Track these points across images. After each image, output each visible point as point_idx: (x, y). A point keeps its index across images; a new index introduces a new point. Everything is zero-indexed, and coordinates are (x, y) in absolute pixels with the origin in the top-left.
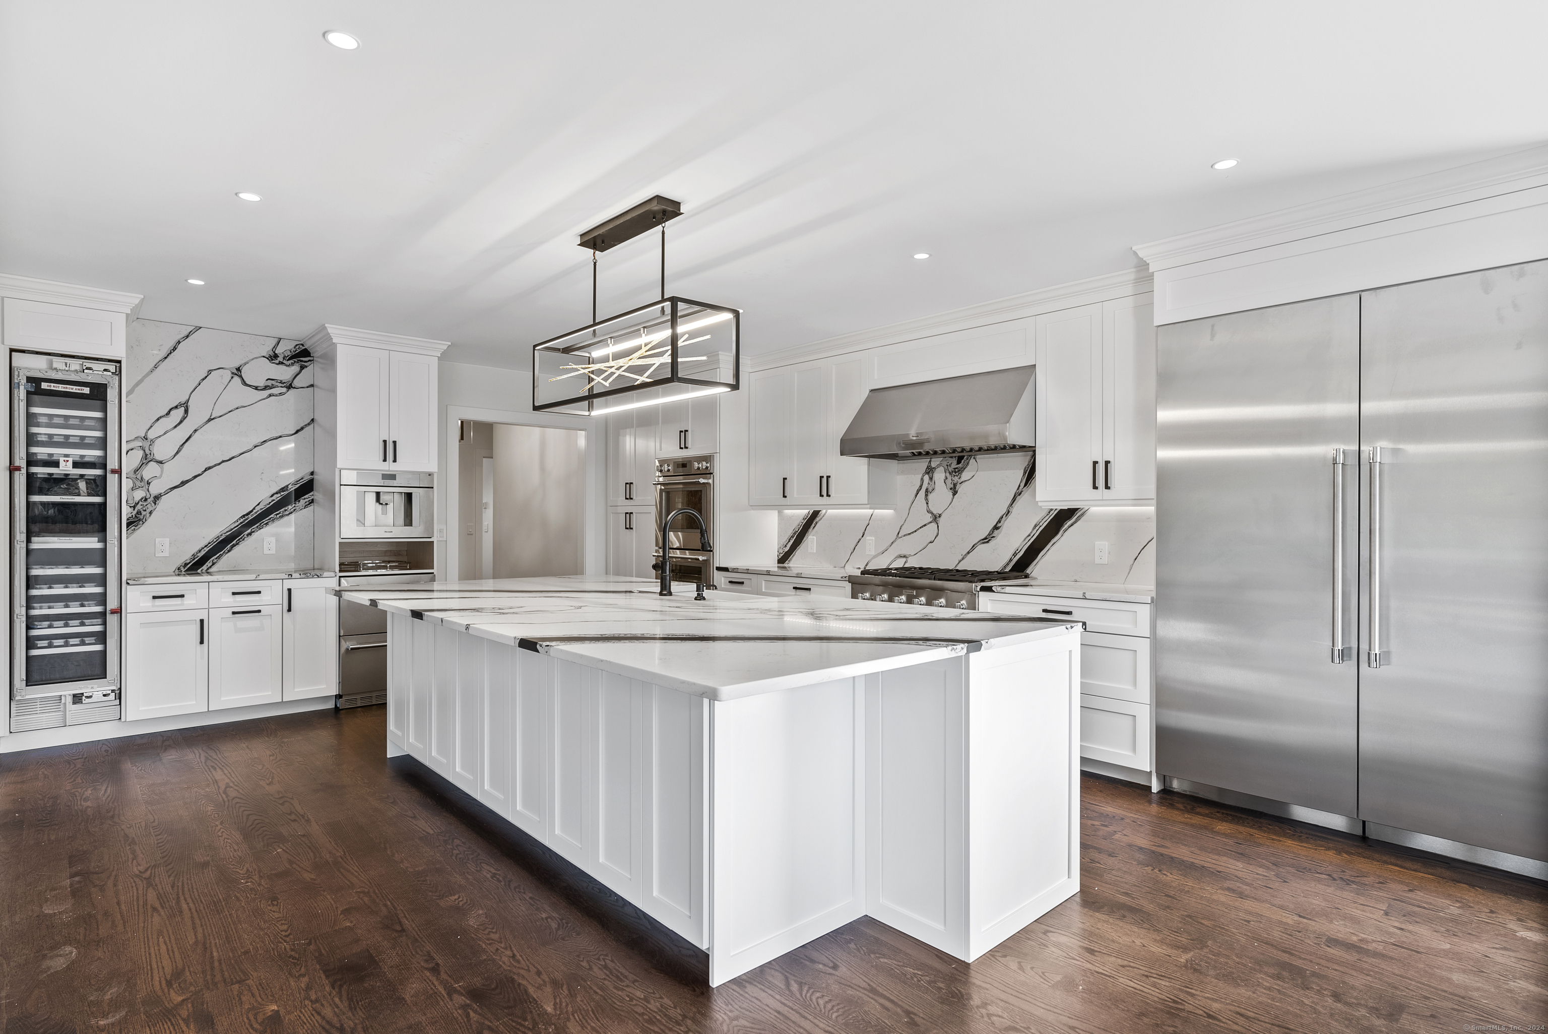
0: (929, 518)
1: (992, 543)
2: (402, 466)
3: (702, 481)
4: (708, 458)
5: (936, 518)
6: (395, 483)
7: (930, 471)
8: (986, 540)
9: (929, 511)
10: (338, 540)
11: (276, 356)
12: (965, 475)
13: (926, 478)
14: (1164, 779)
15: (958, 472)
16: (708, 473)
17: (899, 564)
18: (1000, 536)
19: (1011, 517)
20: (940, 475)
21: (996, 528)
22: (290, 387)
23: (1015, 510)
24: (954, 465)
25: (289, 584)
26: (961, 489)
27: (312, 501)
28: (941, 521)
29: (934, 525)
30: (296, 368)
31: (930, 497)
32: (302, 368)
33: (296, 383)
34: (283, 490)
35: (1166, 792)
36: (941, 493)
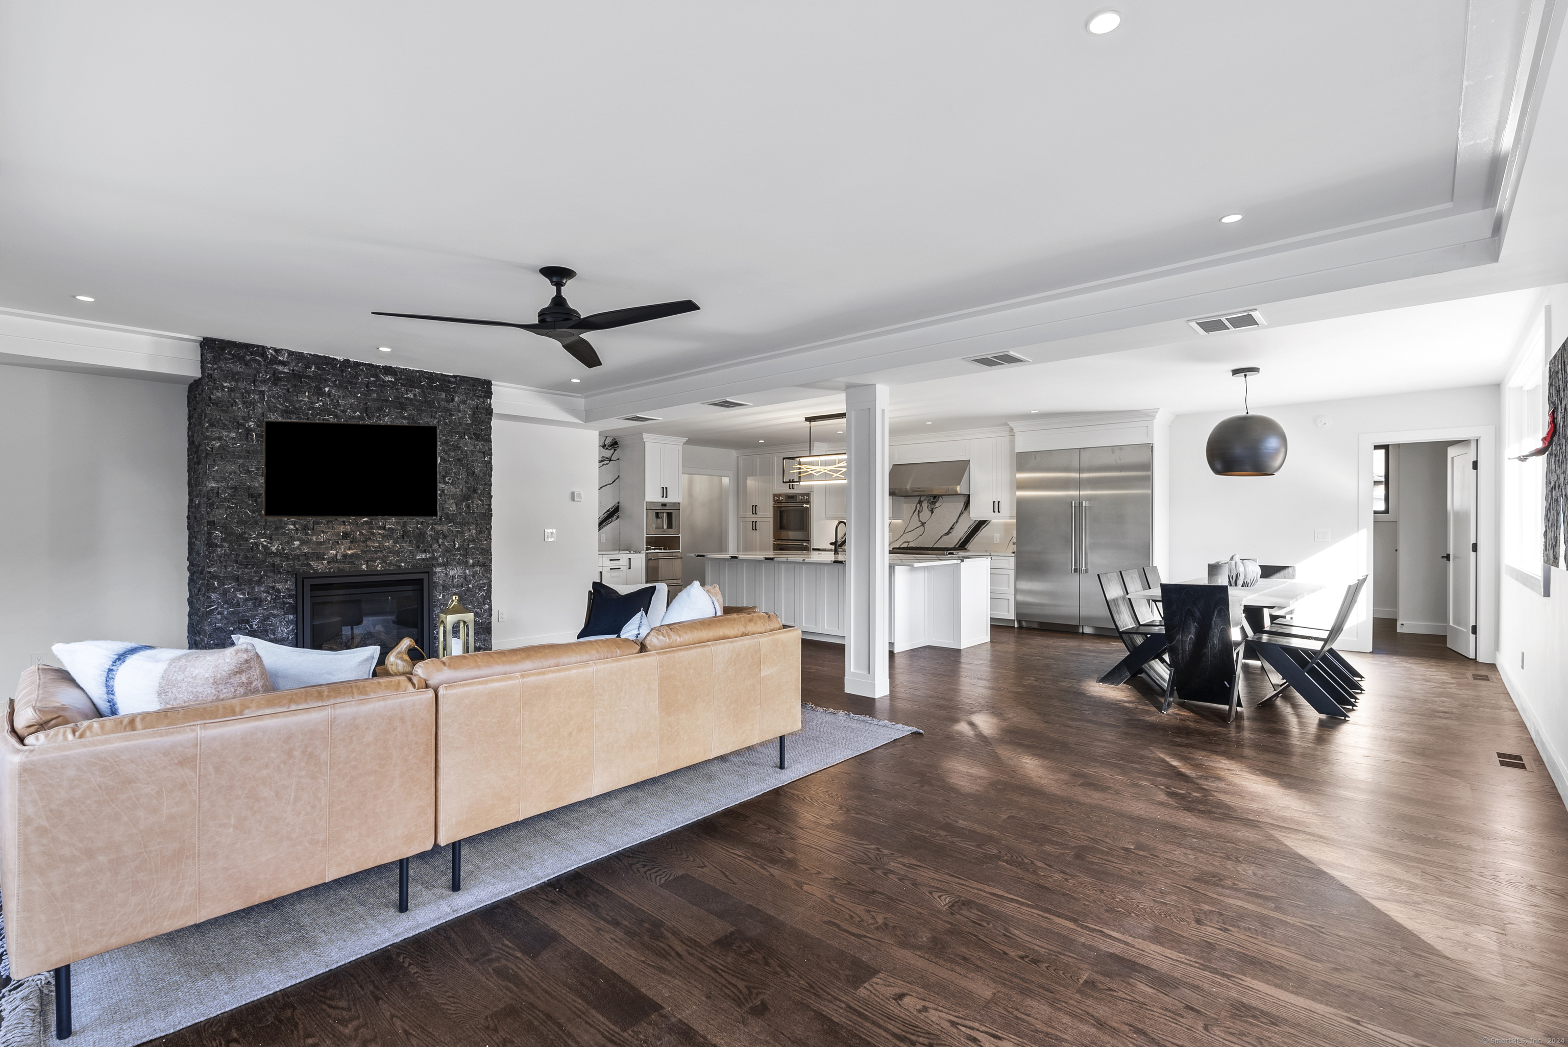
0: (920, 524)
1: (950, 535)
2: (670, 499)
3: (805, 505)
4: (808, 495)
5: (923, 524)
6: (666, 508)
7: (920, 502)
8: (947, 534)
9: (920, 521)
10: (645, 535)
11: (605, 445)
12: (937, 505)
13: (918, 505)
14: (1019, 622)
15: (934, 503)
16: (808, 502)
17: (905, 545)
18: (954, 533)
19: (958, 524)
20: (925, 505)
21: (951, 528)
22: (610, 460)
23: (960, 521)
24: (932, 500)
25: (630, 556)
26: (935, 511)
27: (618, 517)
28: (926, 525)
29: (922, 527)
30: (612, 451)
31: (920, 514)
32: (615, 450)
33: (613, 459)
34: (608, 511)
35: (1020, 627)
36: (926, 513)
